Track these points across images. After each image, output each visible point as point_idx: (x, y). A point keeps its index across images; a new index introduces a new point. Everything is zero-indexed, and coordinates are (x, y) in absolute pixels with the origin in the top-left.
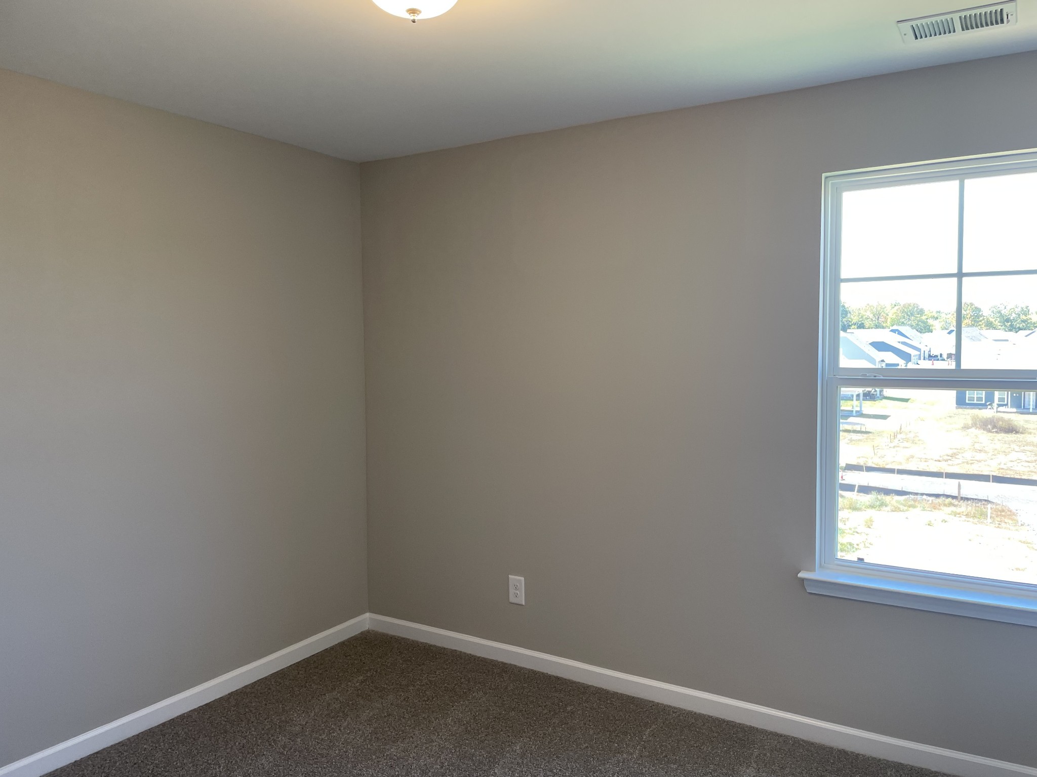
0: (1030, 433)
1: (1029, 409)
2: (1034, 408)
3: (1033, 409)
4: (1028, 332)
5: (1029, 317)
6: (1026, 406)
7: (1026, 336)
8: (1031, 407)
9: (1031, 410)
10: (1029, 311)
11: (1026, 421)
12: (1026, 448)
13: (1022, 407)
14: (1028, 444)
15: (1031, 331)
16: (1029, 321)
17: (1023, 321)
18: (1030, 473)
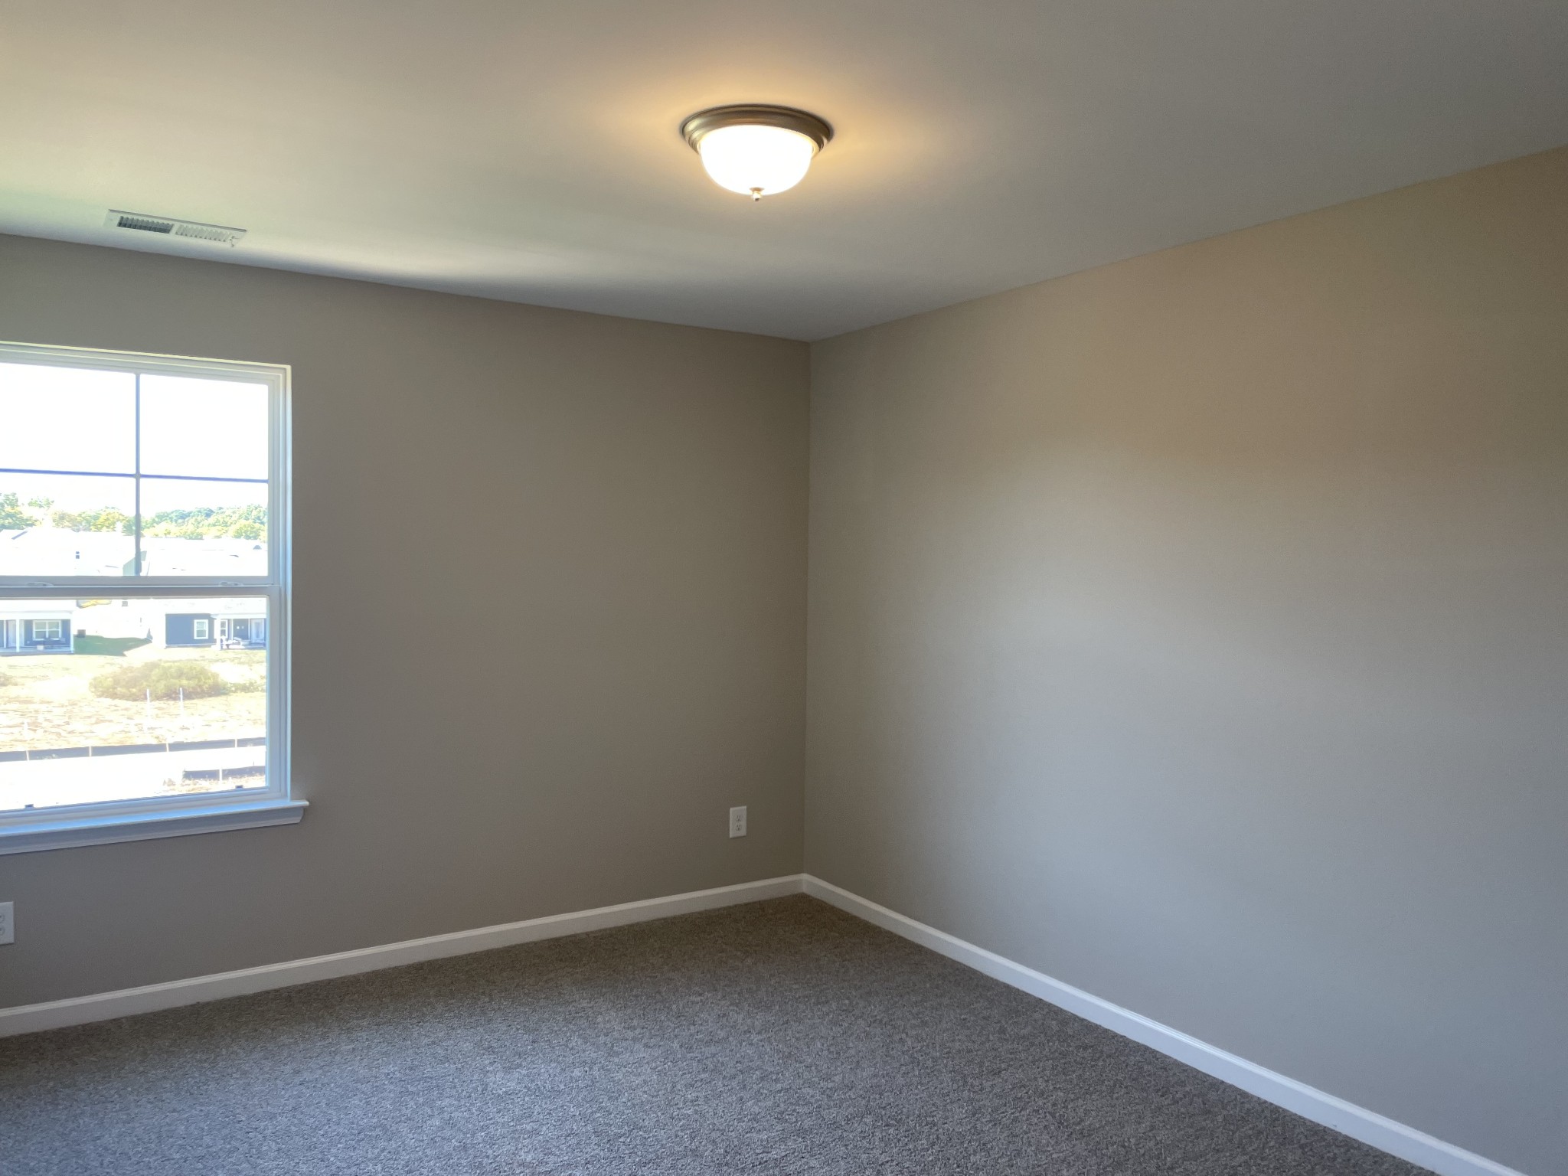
0: (16, 685)
1: (15, 647)
2: (23, 645)
3: (21, 647)
4: (17, 532)
5: (18, 509)
6: (11, 645)
7: (14, 538)
8: (18, 645)
9: (18, 650)
10: (17, 501)
11: (11, 667)
12: (9, 706)
13: (5, 646)
14: (10, 700)
15: (22, 531)
16: (18, 516)
17: (9, 515)
18: (13, 743)
